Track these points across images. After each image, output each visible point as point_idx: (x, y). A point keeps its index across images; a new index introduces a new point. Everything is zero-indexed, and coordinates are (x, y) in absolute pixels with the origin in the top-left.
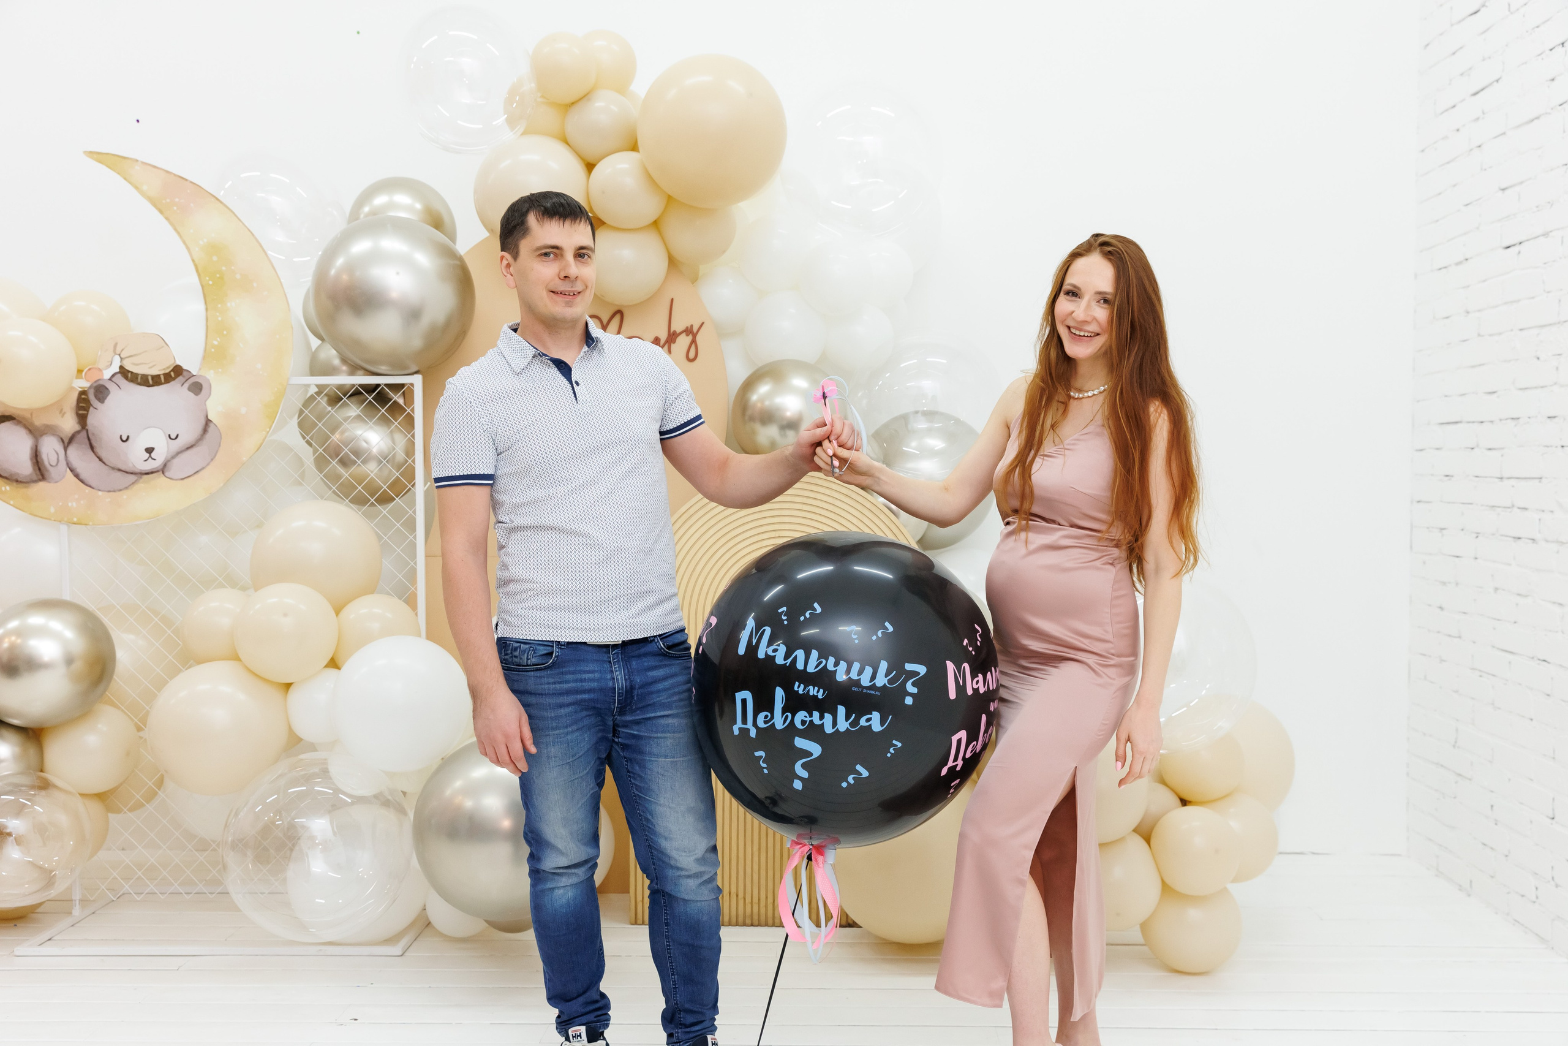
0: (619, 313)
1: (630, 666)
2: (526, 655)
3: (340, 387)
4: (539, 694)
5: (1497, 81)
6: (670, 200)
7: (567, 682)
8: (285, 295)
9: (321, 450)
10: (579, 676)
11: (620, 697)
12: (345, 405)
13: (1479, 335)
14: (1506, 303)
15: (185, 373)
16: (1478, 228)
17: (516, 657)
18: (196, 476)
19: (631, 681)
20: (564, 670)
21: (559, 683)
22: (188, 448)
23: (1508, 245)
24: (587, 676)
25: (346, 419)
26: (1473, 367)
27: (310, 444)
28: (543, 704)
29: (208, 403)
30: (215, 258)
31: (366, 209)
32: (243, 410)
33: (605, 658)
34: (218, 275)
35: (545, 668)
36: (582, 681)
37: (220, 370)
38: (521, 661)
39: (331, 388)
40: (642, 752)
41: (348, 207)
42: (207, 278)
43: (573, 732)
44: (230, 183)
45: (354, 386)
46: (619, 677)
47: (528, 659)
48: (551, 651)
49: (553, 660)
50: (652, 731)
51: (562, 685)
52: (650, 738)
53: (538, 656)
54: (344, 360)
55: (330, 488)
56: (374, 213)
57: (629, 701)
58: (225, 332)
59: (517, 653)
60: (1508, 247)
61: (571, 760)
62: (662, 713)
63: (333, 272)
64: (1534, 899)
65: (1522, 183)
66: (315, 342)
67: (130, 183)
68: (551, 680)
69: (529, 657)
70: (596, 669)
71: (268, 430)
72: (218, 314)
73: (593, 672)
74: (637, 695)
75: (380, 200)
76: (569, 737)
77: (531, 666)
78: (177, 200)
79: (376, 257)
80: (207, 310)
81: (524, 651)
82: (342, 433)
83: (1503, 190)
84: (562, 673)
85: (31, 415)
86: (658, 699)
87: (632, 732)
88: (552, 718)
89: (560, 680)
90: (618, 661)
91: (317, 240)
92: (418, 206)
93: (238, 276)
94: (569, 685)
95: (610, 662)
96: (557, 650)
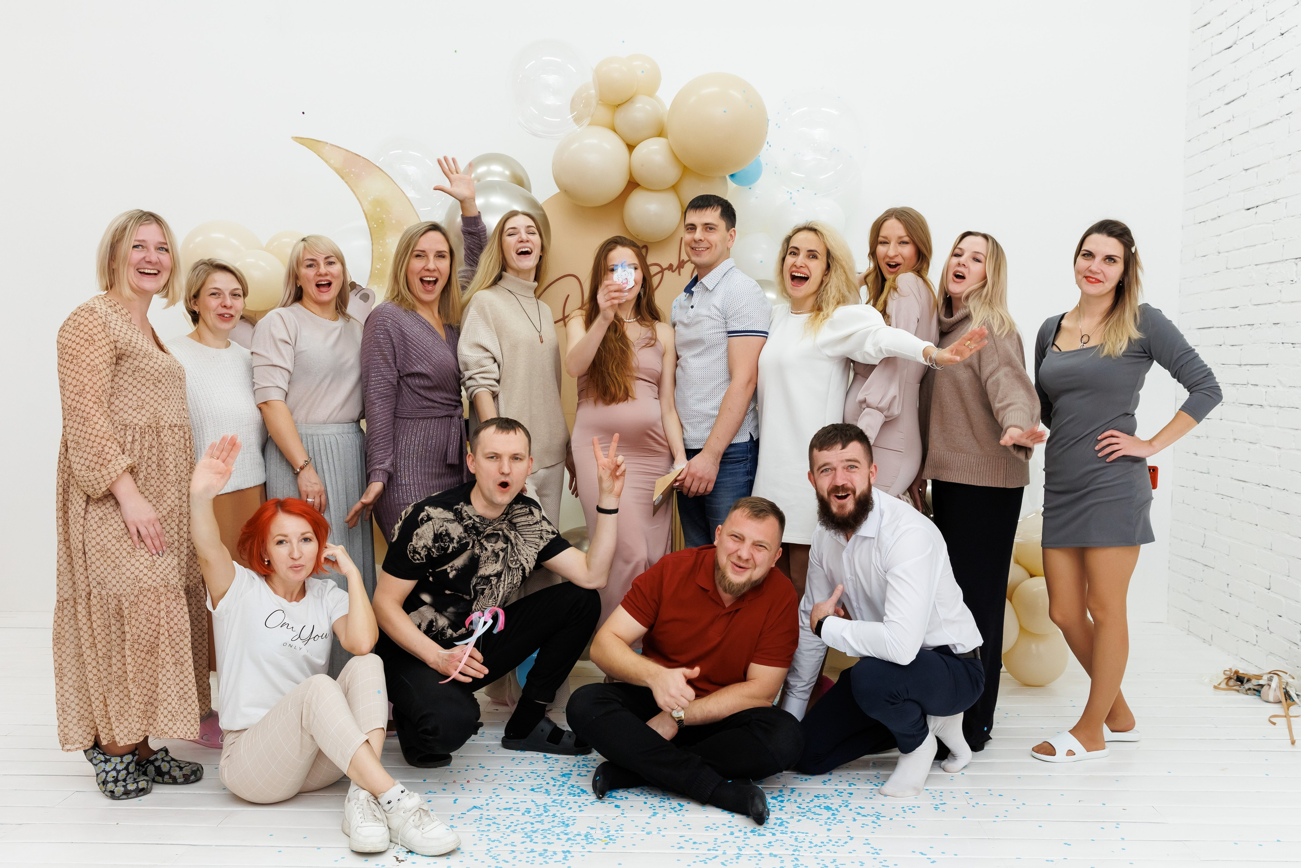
5: (1244, 96)
6: (685, 169)
13: (1227, 268)
14: (1246, 247)
15: (357, 287)
16: (1228, 196)
23: (1249, 208)
26: (1221, 290)
30: (378, 209)
37: (381, 284)
42: (374, 222)
60: (1249, 209)
64: (1255, 643)
65: (1259, 166)
67: (322, 158)
75: (482, 170)
78: (353, 170)
80: (372, 244)
83: (1246, 170)
85: (255, 315)
92: (507, 173)
93: (394, 222)
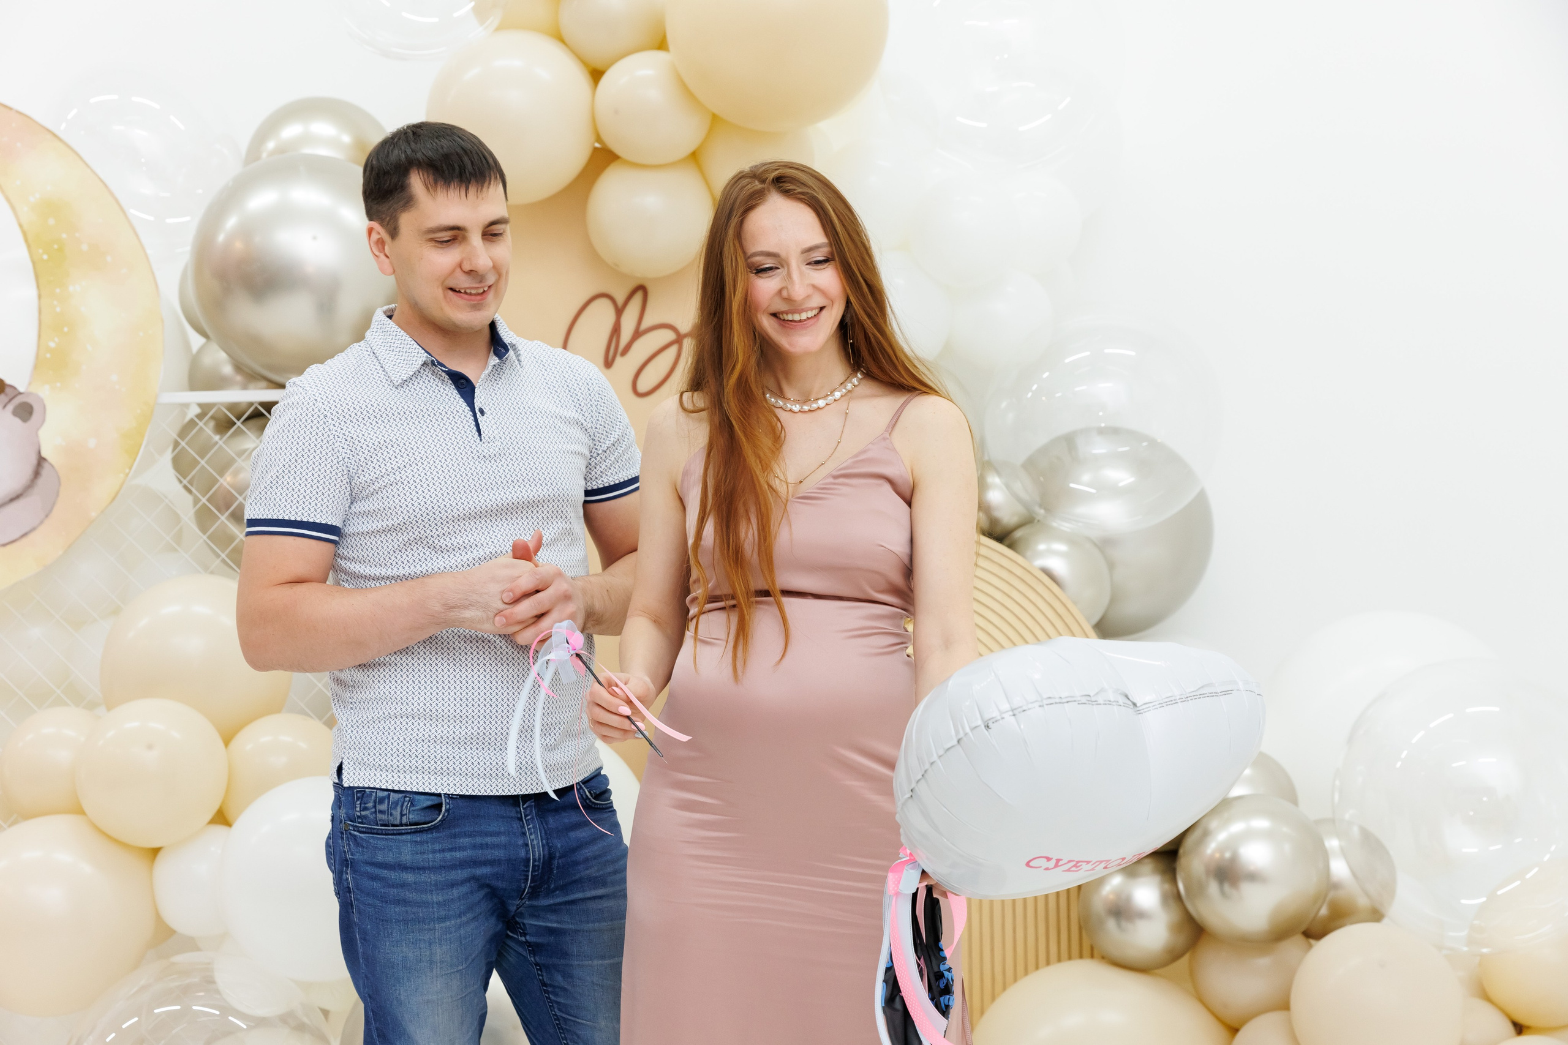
0: (641, 289)
1: (547, 825)
2: (399, 809)
3: (232, 407)
4: (419, 869)
6: (716, 122)
7: (462, 848)
8: (153, 273)
9: (204, 500)
10: (478, 840)
11: (535, 871)
12: (239, 430)
15: (8, 390)
17: (381, 812)
18: (24, 540)
19: (550, 847)
20: (457, 830)
21: (451, 850)
22: (12, 500)
24: (489, 840)
25: (240, 454)
27: (190, 491)
28: (427, 882)
29: (42, 433)
30: (51, 221)
31: (271, 145)
32: (92, 443)
33: (513, 814)
34: (56, 246)
35: (429, 829)
36: (482, 846)
37: (58, 385)
38: (391, 818)
39: (219, 409)
40: (567, 954)
41: (244, 143)
42: (41, 251)
43: (467, 922)
44: (75, 111)
45: (251, 404)
46: (535, 842)
47: (402, 815)
48: (436, 802)
49: (443, 816)
50: (581, 921)
51: (454, 854)
52: (577, 931)
53: (418, 810)
54: (238, 368)
55: (218, 556)
56: (281, 150)
57: (546, 877)
58: (66, 329)
59: (384, 807)
61: (464, 966)
62: (594, 893)
63: (221, 238)
66: (197, 341)
68: (437, 847)
69: (404, 812)
70: (502, 829)
71: (127, 471)
72: (55, 303)
73: (498, 834)
74: (558, 868)
75: (291, 131)
76: (462, 932)
77: (407, 825)
79: (284, 214)
80: (40, 297)
81: (396, 803)
82: (236, 473)
84: (455, 836)
86: (587, 872)
87: (549, 925)
88: (438, 903)
89: (450, 847)
90: (532, 818)
91: (200, 191)
92: (346, 139)
93: (85, 247)
94: (465, 854)
95: (521, 819)
96: (448, 801)
